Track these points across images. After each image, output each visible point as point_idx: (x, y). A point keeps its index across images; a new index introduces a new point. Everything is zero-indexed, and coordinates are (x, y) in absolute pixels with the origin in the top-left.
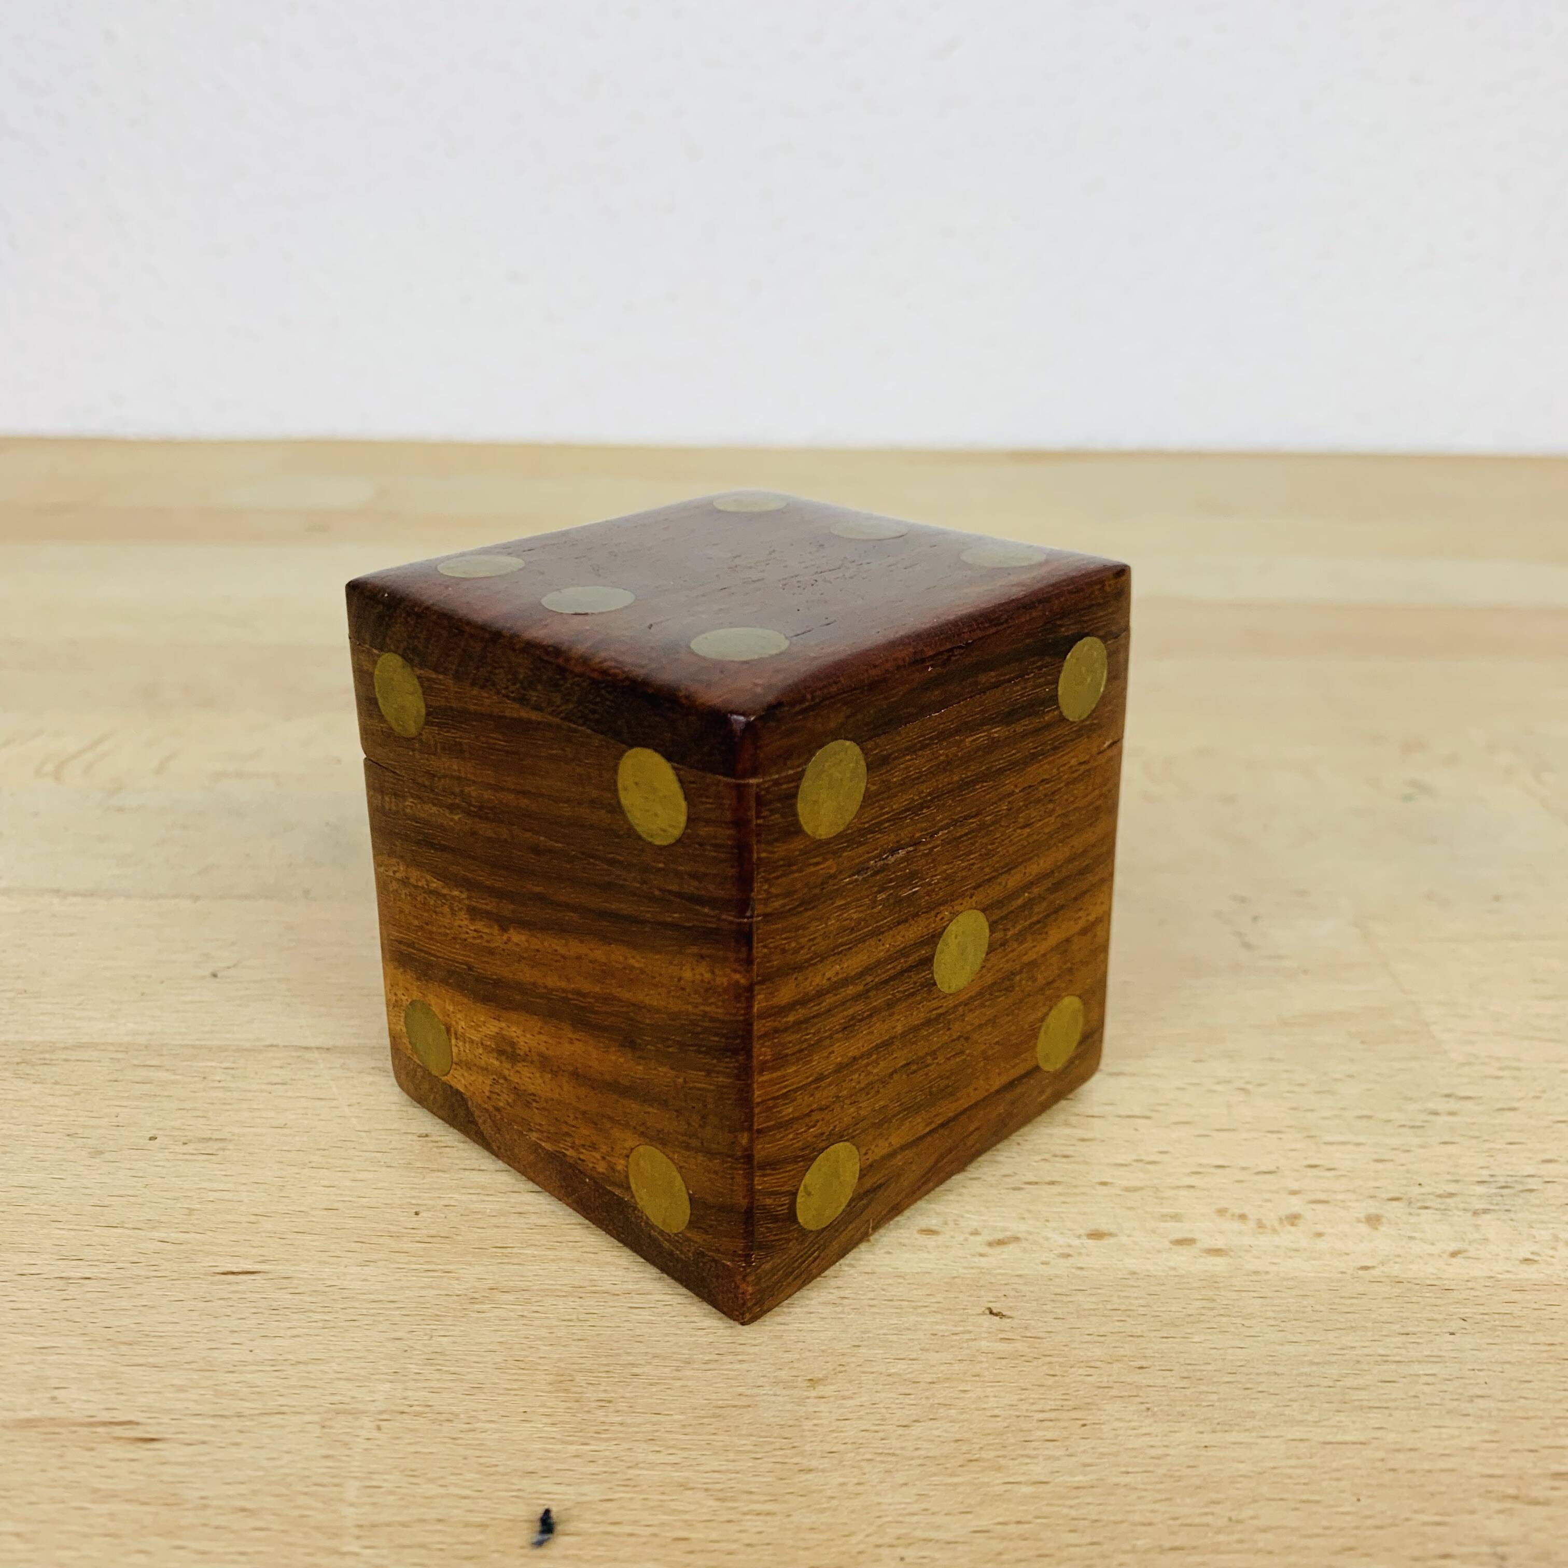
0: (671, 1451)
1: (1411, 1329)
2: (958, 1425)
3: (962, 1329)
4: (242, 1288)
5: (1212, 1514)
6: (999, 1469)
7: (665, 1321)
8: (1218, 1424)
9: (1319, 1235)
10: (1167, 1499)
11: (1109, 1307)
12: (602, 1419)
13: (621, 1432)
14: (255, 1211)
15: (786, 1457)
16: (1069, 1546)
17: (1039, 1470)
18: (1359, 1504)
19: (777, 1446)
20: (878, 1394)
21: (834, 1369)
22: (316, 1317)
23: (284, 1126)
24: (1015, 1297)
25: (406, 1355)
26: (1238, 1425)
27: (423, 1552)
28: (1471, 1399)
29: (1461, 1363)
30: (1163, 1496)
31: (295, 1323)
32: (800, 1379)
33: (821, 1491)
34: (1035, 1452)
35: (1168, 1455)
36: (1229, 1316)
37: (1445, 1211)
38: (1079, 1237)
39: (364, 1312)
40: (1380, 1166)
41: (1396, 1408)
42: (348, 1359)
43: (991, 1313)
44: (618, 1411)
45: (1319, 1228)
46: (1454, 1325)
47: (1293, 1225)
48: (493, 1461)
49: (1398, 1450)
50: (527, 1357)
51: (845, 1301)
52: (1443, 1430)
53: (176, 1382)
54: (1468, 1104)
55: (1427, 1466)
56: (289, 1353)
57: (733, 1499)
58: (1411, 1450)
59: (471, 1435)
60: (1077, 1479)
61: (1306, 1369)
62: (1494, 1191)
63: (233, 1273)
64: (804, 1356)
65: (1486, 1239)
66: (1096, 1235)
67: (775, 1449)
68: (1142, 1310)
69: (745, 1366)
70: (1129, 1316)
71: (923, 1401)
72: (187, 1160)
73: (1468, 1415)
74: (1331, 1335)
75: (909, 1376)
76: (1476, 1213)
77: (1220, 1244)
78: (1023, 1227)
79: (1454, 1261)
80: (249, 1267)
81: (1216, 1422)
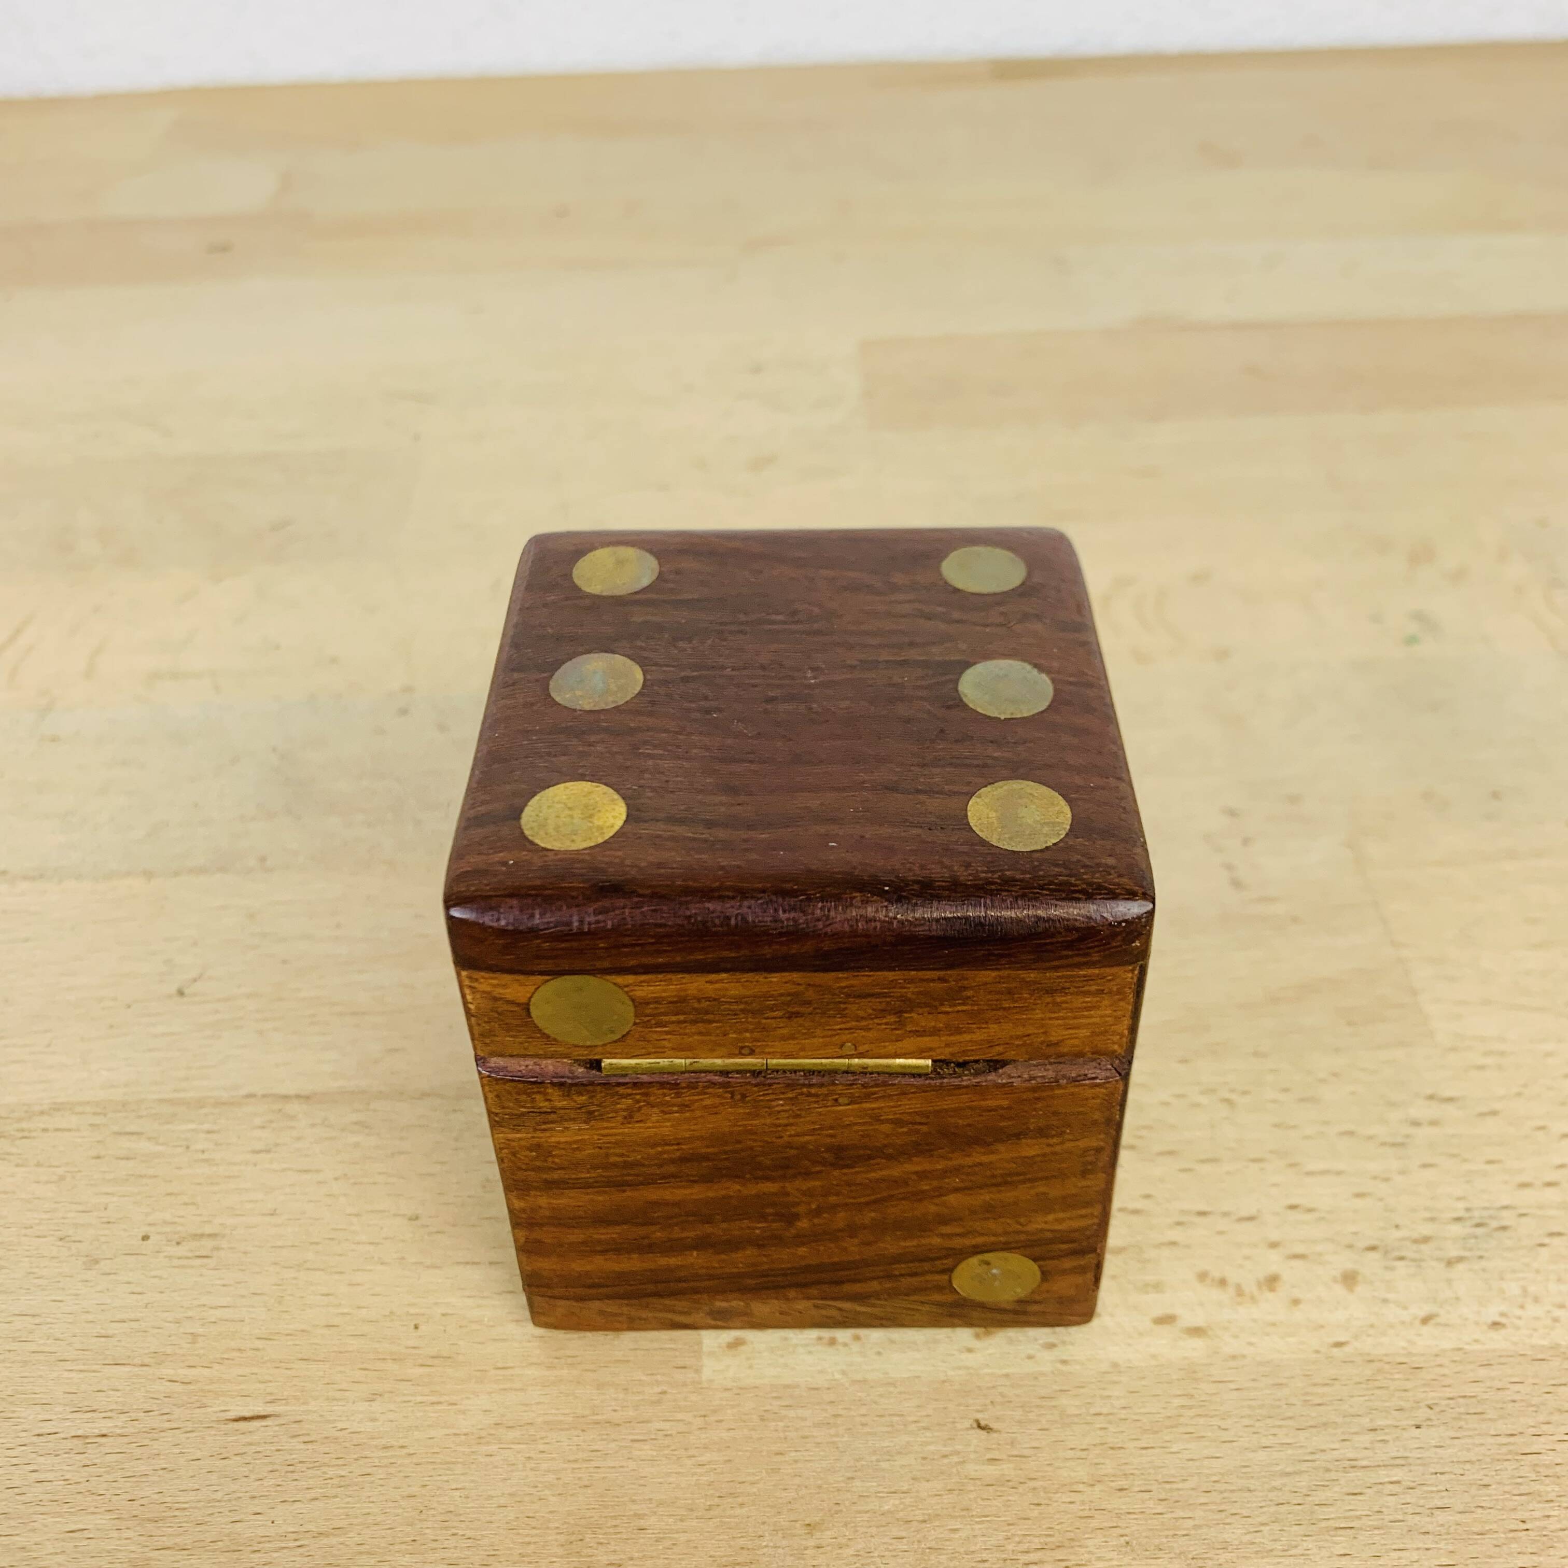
1: (1379, 1423)
3: (950, 1449)
4: (255, 1438)
8: (1193, 1559)
9: (1296, 1302)
11: (1092, 1411)
14: (258, 1333)
21: (829, 1510)
22: (331, 1472)
23: (275, 1212)
24: (1002, 1404)
26: (1211, 1559)
28: (1432, 1513)
29: (1425, 1465)
31: (312, 1482)
32: (798, 1525)
36: (1206, 1416)
37: (1419, 1262)
39: (377, 1462)
40: (1359, 1203)
41: (1361, 1528)
42: (368, 1526)
45: (1296, 1293)
46: (1421, 1415)
47: (1272, 1290)
50: (537, 1511)
51: (839, 1421)
52: (1404, 1554)
54: (1450, 1108)
56: (310, 1522)
61: (1277, 1483)
62: (1468, 1231)
63: (245, 1419)
64: (800, 1494)
65: (1458, 1299)
68: (1123, 1414)
69: (744, 1511)
70: (1110, 1422)
73: (1428, 1533)
74: (1302, 1435)
75: (901, 1514)
77: (1200, 1319)
79: (1425, 1330)
80: (260, 1409)
81: (1190, 1556)
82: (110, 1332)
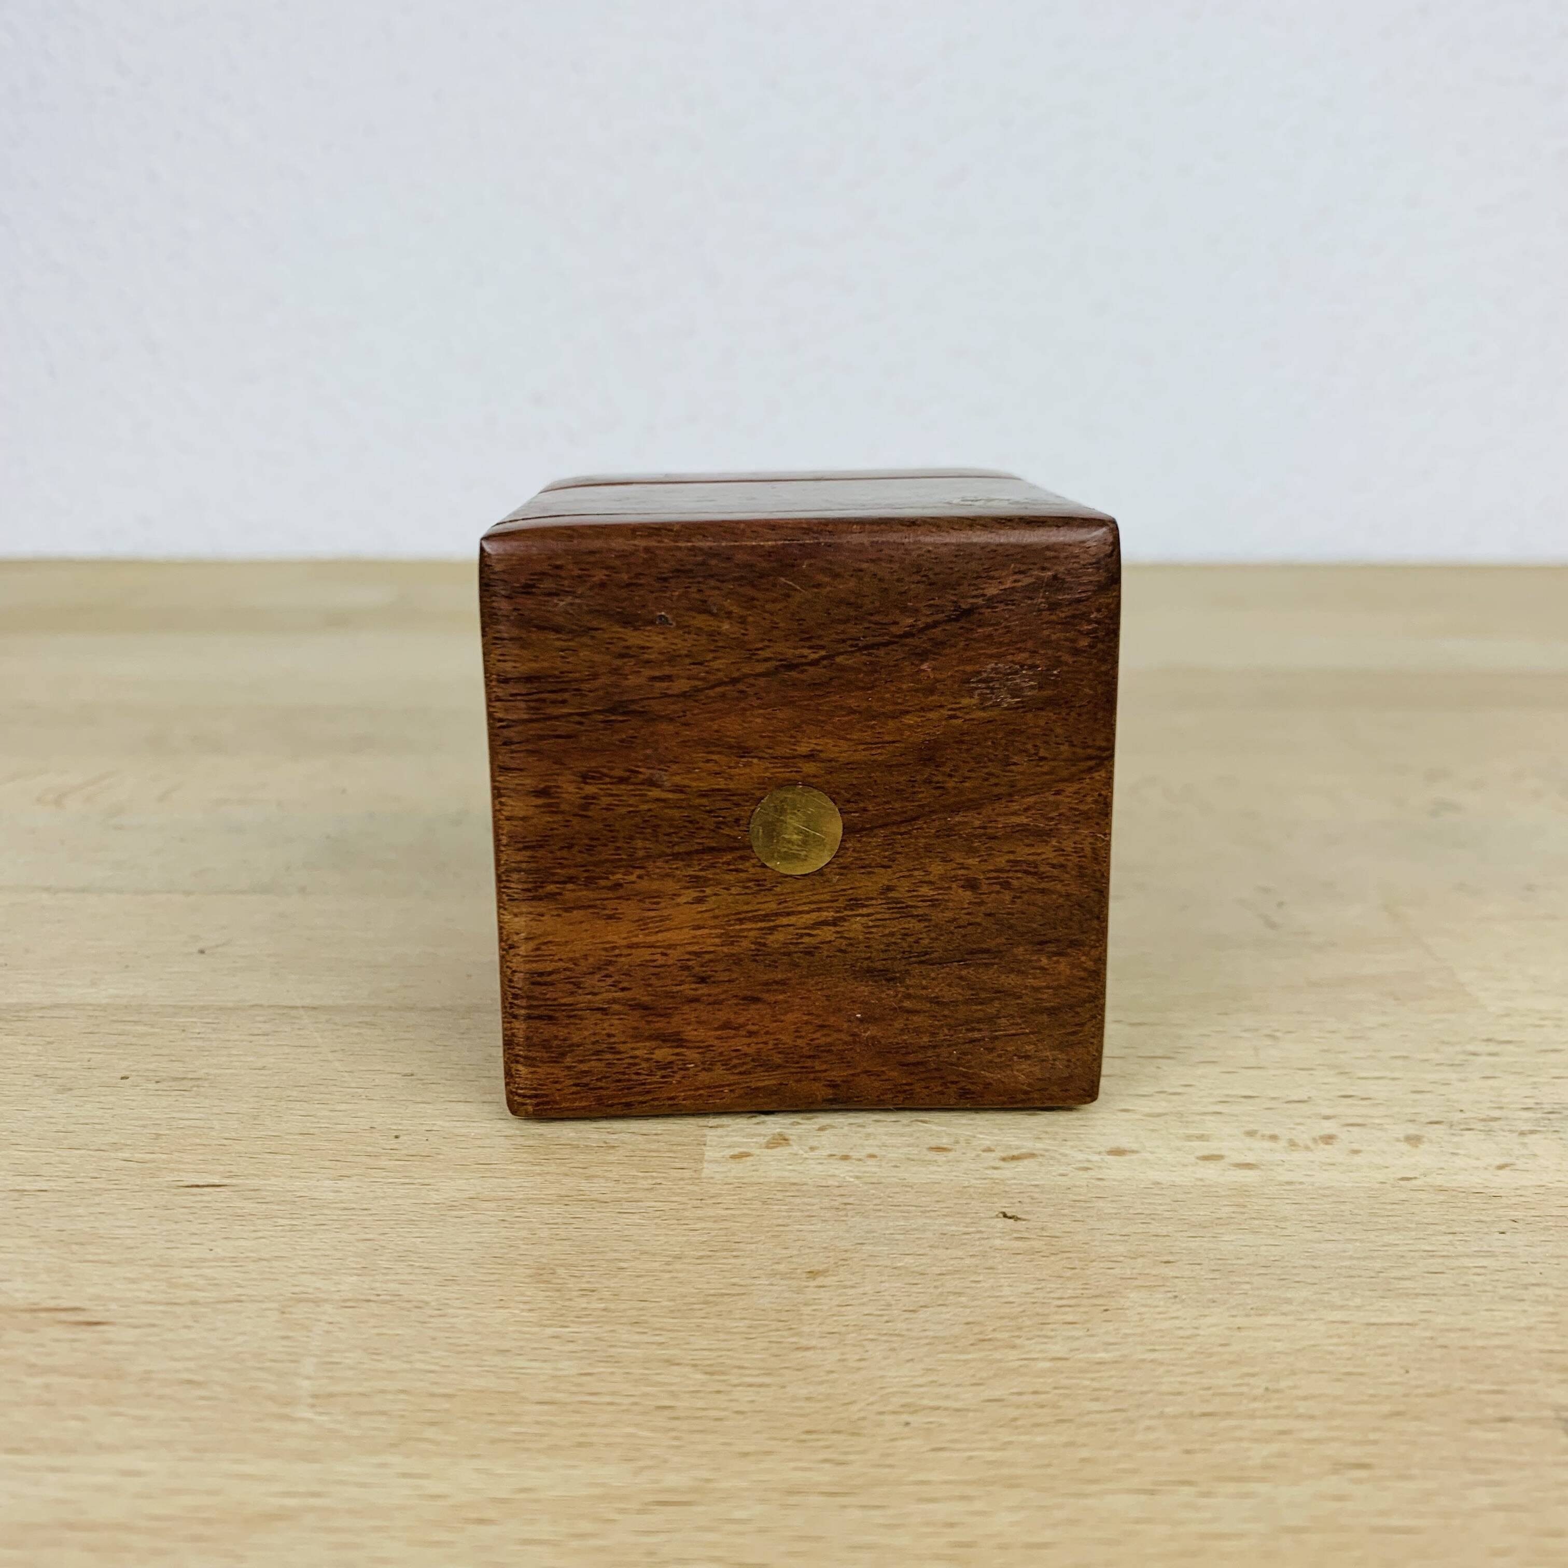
0: (657, 1332)
1: (1457, 1229)
2: (968, 1310)
3: (974, 1229)
4: (206, 1198)
5: (1248, 1385)
6: (1014, 1347)
7: (656, 1224)
8: (1252, 1309)
9: (1356, 1152)
10: (1197, 1373)
11: (1131, 1211)
12: (584, 1305)
13: (603, 1316)
14: (227, 1135)
15: (783, 1337)
16: (1089, 1413)
17: (1058, 1349)
18: (1407, 1375)
19: (773, 1327)
20: (883, 1284)
21: (835, 1263)
22: (283, 1221)
23: (264, 1068)
24: (1031, 1203)
25: (377, 1252)
26: (1272, 1309)
27: (384, 1418)
28: (1526, 1287)
29: (1511, 1257)
30: (1193, 1370)
31: (260, 1227)
32: (798, 1271)
33: (818, 1366)
34: (1053, 1333)
35: (1198, 1335)
36: (1261, 1219)
37: (1489, 1132)
38: (1100, 1153)
39: (335, 1218)
40: (1418, 1096)
41: (1445, 1295)
42: (315, 1256)
43: (1005, 1216)
44: (601, 1299)
45: (1356, 1146)
46: (1503, 1227)
47: (1327, 1144)
48: (464, 1341)
49: (1448, 1330)
50: (507, 1254)
51: (849, 1207)
52: (1496, 1313)
53: (128, 1275)
54: (1511, 1048)
55: (1480, 1343)
56: (252, 1251)
57: (723, 1373)
58: (1462, 1330)
59: (442, 1319)
60: (1098, 1355)
61: (1348, 1263)
62: (1539, 1115)
63: (198, 1186)
64: (803, 1252)
65: (1535, 1155)
66: (1118, 1152)
67: (771, 1331)
68: (1167, 1214)
69: (738, 1261)
70: (1153, 1219)
71: (932, 1290)
72: (160, 1096)
73: (1523, 1300)
74: (1372, 1235)
75: (916, 1269)
76: (1522, 1134)
77: (1250, 1159)
78: (1039, 1145)
79: (1501, 1172)
80: (217, 1182)
81: (1249, 1307)
82: (70, 1129)
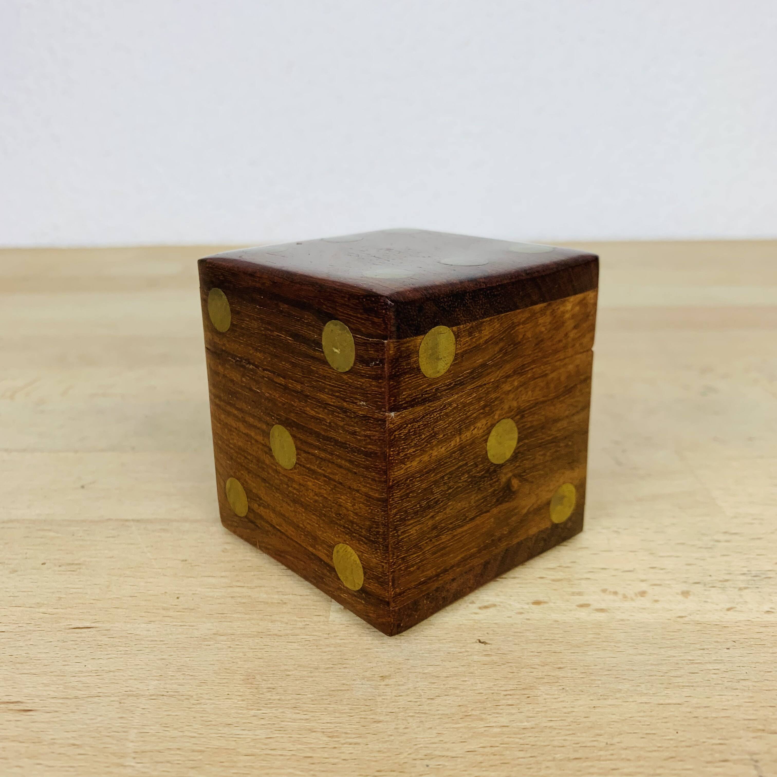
0: (305, 713)
1: (706, 647)
2: (460, 698)
3: (464, 650)
4: (84, 635)
5: (597, 741)
6: (482, 719)
7: (305, 649)
8: (601, 696)
9: (656, 601)
10: (573, 734)
11: (543, 638)
12: (269, 697)
13: (279, 704)
14: (94, 598)
15: (367, 715)
16: (519, 758)
17: (504, 720)
18: (677, 734)
19: (362, 709)
20: (418, 683)
21: (394, 671)
22: (121, 649)
23: (113, 557)
24: (493, 634)
25: (167, 667)
26: (611, 696)
27: (169, 765)
28: (738, 681)
29: (732, 663)
30: (571, 732)
31: (110, 652)
32: (376, 676)
33: (384, 732)
34: (502, 711)
35: (574, 711)
36: (607, 642)
37: (724, 589)
38: (528, 604)
39: (147, 646)
40: (688, 567)
41: (698, 686)
42: (137, 669)
43: (480, 642)
44: (277, 693)
45: (656, 598)
46: (729, 645)
47: (642, 596)
48: (210, 719)
49: (699, 707)
50: (231, 667)
52: (723, 697)
53: (45, 682)
54: (736, 537)
55: (714, 715)
56: (106, 667)
57: (337, 737)
58: (705, 707)
59: (198, 706)
60: (523, 724)
61: (649, 668)
62: (750, 578)
63: (79, 628)
64: (378, 665)
65: (746, 602)
66: (537, 603)
67: (361, 711)
68: (561, 640)
69: (346, 670)
70: (554, 643)
71: (442, 686)
72: (61, 574)
73: (737, 689)
74: (662, 650)
75: (434, 674)
76: (740, 589)
77: (603, 606)
78: (498, 600)
79: (729, 613)
80: (88, 625)
81: (600, 694)
82: (16, 595)
